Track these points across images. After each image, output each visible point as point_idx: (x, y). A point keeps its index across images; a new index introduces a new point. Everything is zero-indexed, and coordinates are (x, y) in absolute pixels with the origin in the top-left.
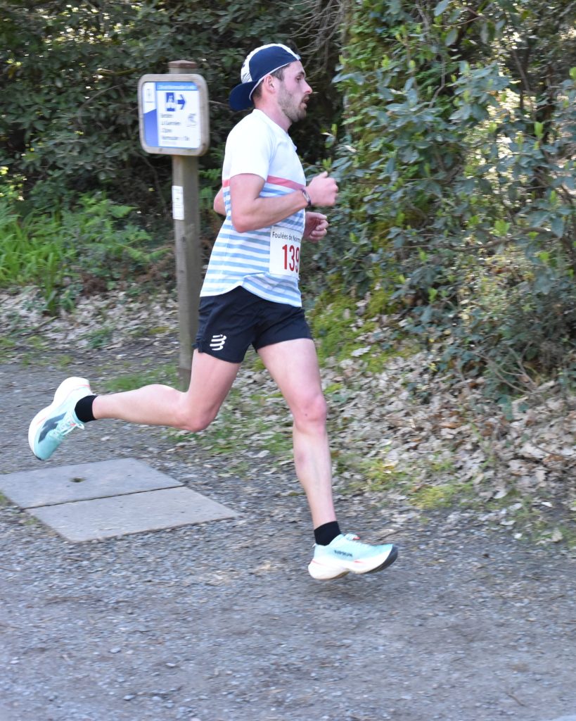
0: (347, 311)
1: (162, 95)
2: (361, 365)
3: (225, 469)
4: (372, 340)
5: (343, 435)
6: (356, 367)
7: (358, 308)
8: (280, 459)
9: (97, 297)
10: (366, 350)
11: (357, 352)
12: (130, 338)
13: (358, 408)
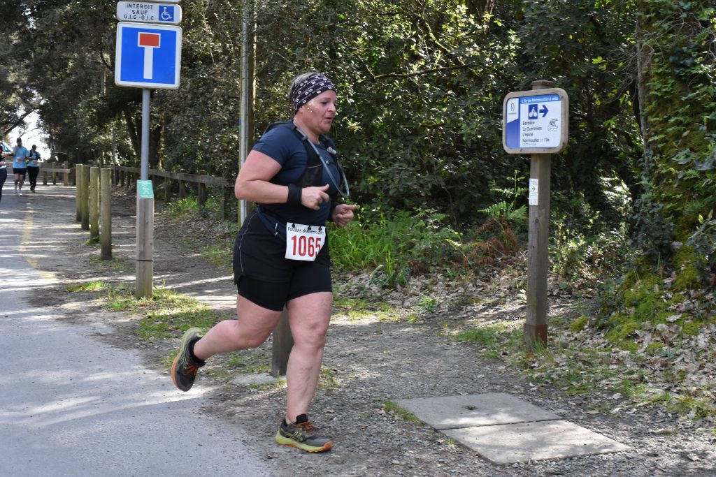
0: (657, 286)
1: (525, 107)
2: (677, 329)
3: (589, 406)
4: (683, 308)
5: (684, 384)
6: (673, 330)
7: (665, 284)
8: (635, 401)
9: (422, 276)
10: (679, 317)
11: (672, 318)
12: (454, 305)
13: (687, 363)
